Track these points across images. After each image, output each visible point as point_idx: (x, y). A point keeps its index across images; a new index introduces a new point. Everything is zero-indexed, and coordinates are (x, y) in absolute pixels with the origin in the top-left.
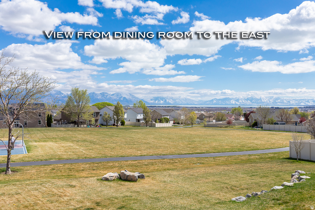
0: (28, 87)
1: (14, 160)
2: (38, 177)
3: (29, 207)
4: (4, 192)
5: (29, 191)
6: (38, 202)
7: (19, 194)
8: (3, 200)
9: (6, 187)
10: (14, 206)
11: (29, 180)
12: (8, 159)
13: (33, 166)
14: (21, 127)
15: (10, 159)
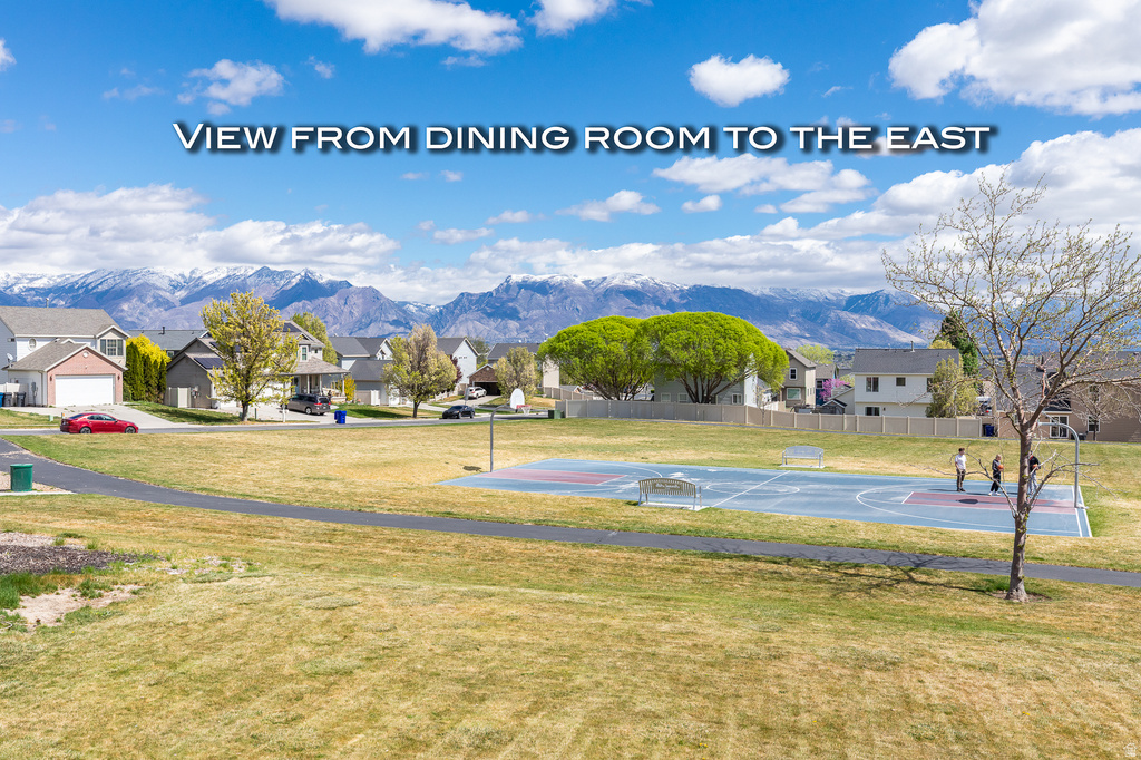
0: (1089, 292)
1: (1041, 556)
2: (1126, 633)
3: (1079, 737)
4: (994, 659)
5: (1083, 676)
6: (1116, 725)
7: (1047, 681)
8: (988, 686)
9: (1004, 643)
10: (1026, 719)
11: (1089, 636)
12: (1018, 548)
13: (1108, 587)
14: (1072, 438)
15: (1025, 549)
